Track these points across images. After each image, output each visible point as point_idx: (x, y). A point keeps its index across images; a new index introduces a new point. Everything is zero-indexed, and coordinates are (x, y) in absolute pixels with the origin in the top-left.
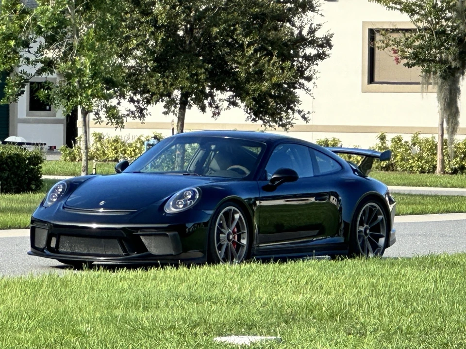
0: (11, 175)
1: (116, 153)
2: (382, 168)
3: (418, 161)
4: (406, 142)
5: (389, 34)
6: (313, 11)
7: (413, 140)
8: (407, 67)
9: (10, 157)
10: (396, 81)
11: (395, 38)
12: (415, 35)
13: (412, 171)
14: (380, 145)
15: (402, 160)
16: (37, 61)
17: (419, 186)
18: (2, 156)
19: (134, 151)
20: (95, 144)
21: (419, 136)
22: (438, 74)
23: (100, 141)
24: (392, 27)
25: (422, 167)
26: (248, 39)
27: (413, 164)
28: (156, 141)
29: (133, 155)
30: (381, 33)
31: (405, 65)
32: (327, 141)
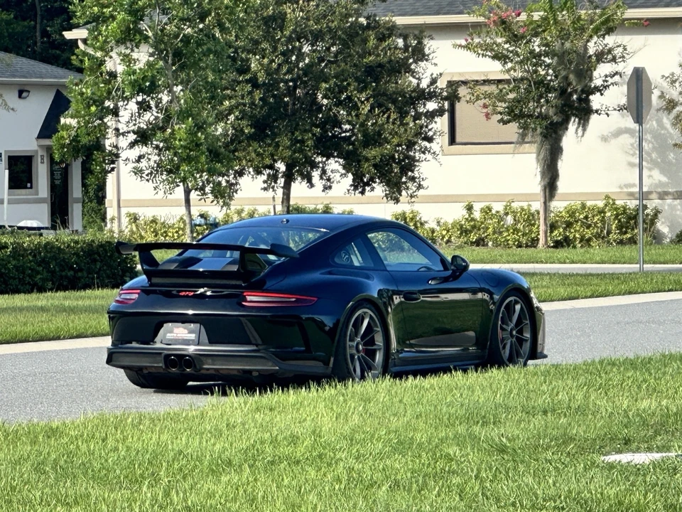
0: (103, 266)
1: (156, 236)
2: (472, 243)
3: (514, 234)
4: (498, 212)
5: (479, 87)
6: (427, 60)
7: (506, 209)
8: (502, 124)
9: (101, 246)
10: (482, 141)
11: (486, 92)
12: (509, 87)
13: (507, 246)
14: (467, 216)
15: (494, 233)
16: (129, 132)
17: (533, 263)
18: (92, 245)
19: (177, 232)
20: (129, 226)
21: (513, 204)
22: (539, 130)
23: (135, 222)
24: (483, 79)
25: (518, 240)
26: (364, 94)
27: (508, 238)
28: (203, 221)
29: (176, 237)
30: (468, 86)
31: (499, 121)
32: (404, 213)
